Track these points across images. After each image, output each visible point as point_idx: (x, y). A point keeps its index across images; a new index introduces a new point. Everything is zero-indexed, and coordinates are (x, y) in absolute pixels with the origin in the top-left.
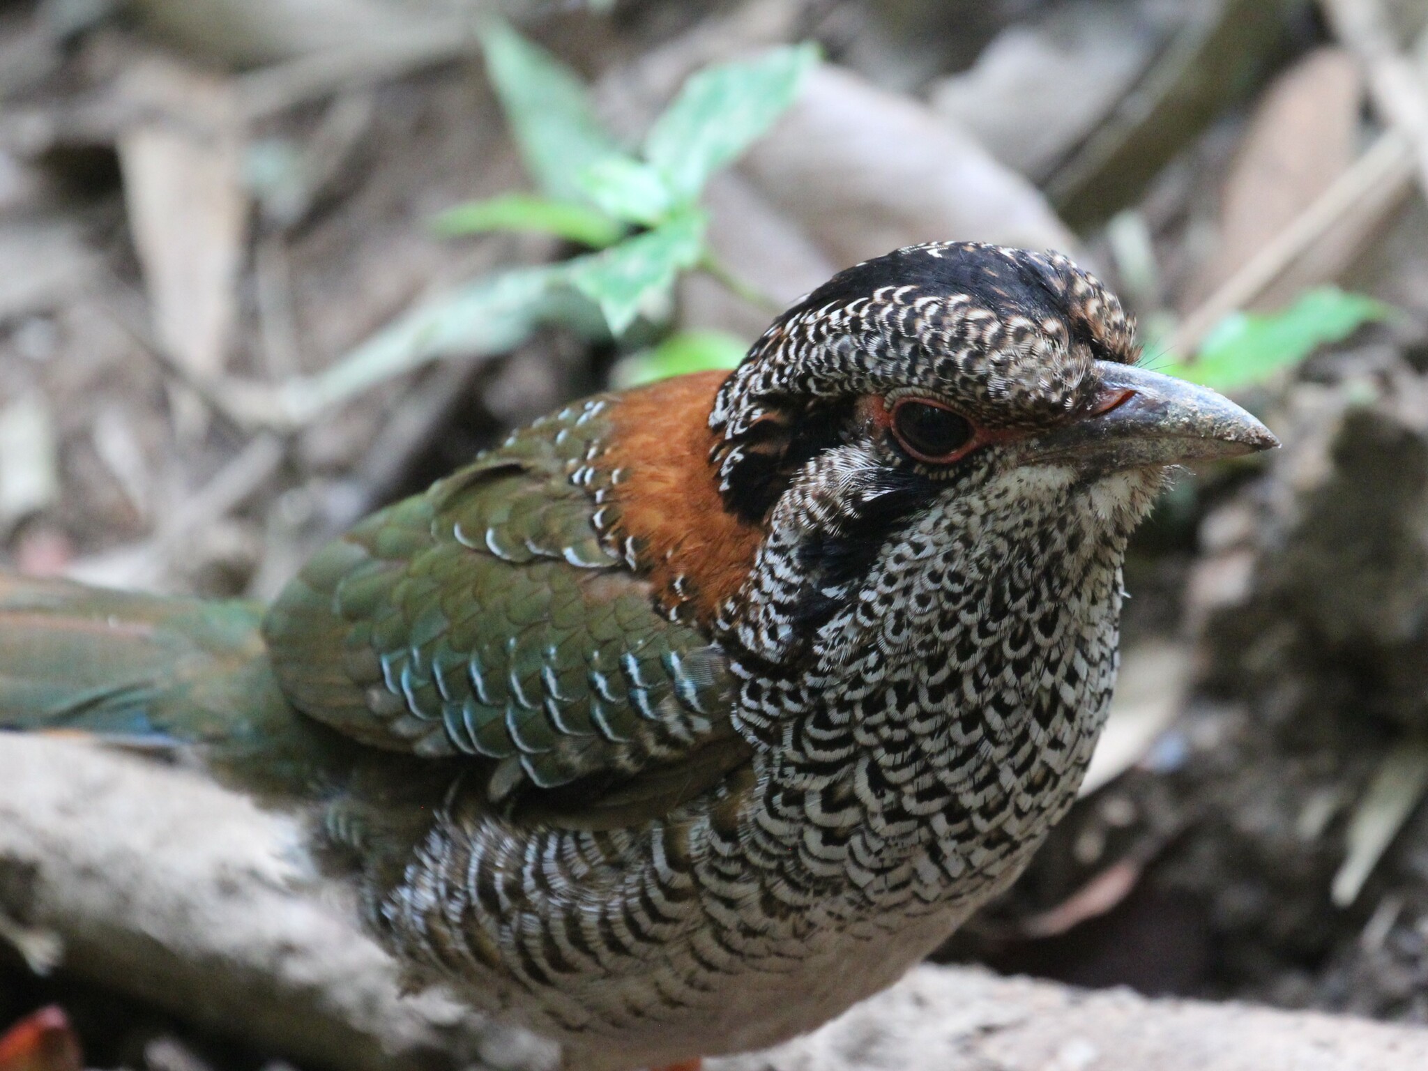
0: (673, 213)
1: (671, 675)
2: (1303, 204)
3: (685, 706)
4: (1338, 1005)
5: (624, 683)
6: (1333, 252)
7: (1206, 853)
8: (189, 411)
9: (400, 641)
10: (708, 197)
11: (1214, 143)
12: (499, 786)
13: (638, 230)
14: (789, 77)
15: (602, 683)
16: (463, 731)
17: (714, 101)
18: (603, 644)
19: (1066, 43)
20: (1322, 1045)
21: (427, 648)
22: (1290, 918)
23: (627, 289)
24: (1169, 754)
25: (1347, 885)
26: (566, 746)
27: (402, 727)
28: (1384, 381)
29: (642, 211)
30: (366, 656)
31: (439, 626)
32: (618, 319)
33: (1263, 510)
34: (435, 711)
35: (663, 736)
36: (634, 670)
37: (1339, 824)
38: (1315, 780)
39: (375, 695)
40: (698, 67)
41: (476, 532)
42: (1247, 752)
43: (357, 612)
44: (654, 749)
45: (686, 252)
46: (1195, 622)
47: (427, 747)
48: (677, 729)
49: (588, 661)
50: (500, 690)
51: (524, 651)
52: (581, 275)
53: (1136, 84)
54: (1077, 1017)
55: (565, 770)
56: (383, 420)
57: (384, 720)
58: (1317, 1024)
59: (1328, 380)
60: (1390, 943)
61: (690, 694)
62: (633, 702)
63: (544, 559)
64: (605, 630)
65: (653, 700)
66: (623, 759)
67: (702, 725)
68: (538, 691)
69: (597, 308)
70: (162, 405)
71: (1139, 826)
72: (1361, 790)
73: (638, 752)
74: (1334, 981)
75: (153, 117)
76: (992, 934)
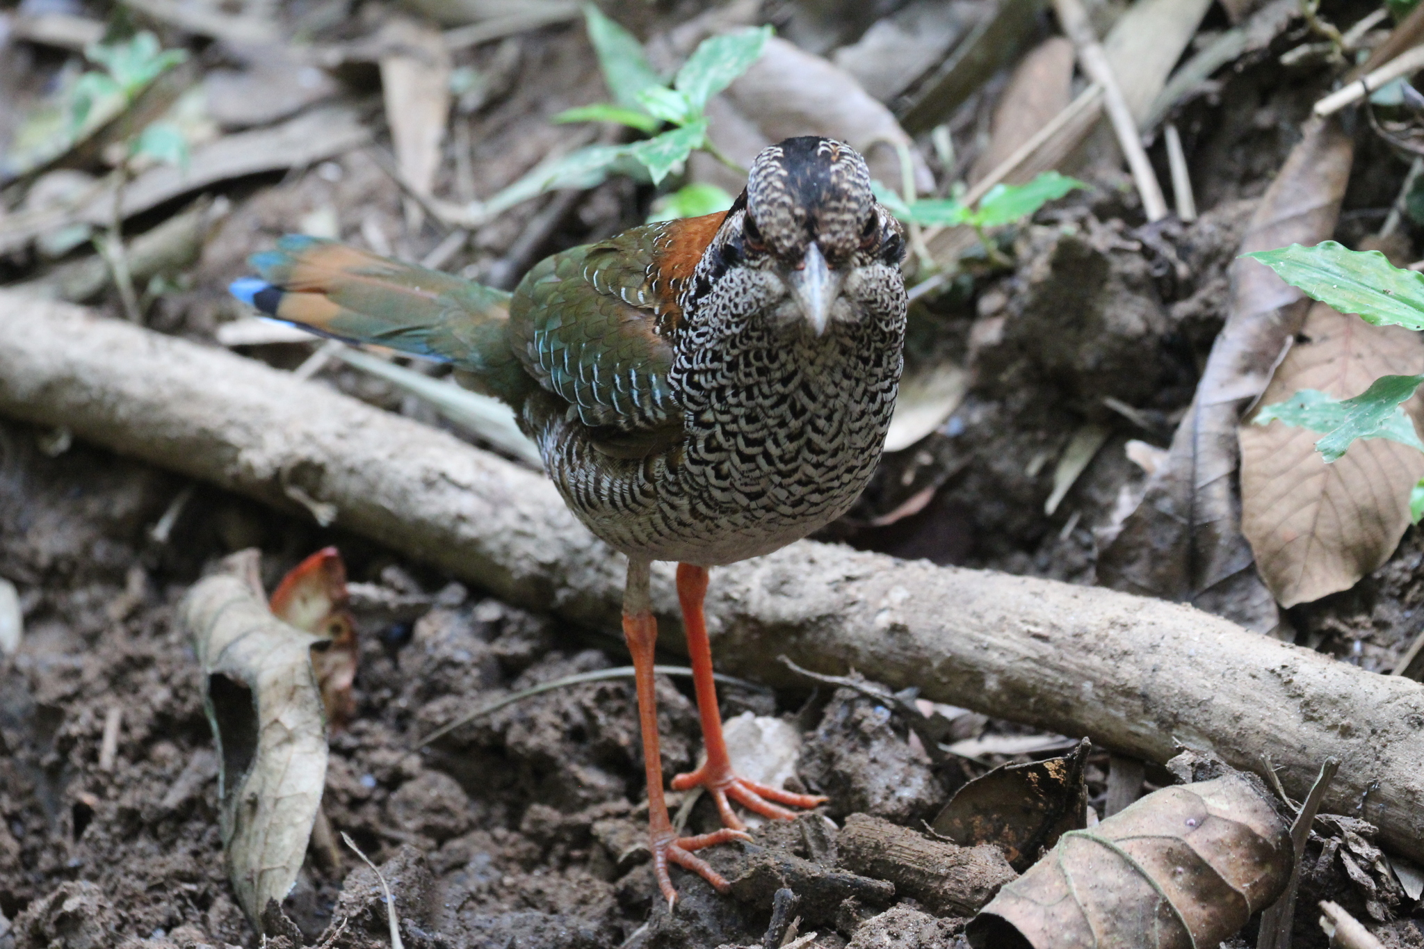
0: (689, 118)
1: (651, 386)
2: (1041, 124)
3: (654, 402)
4: (1044, 572)
5: (627, 384)
6: (1056, 151)
7: (973, 483)
8: (414, 215)
10: (709, 109)
11: (991, 87)
13: (668, 126)
14: (757, 44)
15: (618, 381)
16: (557, 383)
17: (715, 54)
18: (621, 360)
19: (910, 28)
20: (1035, 594)
21: (550, 334)
22: (1019, 522)
23: (663, 160)
24: (955, 427)
25: (1052, 505)
28: (1082, 223)
29: (673, 116)
31: (558, 324)
32: (658, 177)
33: (1012, 294)
34: (548, 367)
35: (643, 417)
36: (634, 378)
37: (1048, 470)
38: (1035, 445)
39: (530, 346)
40: (705, 36)
42: (999, 429)
44: (638, 423)
45: (697, 141)
46: (972, 356)
47: (544, 384)
48: (650, 413)
49: (613, 368)
50: (574, 369)
51: (588, 352)
52: (637, 150)
53: (949, 52)
54: (898, 574)
55: (596, 419)
57: (531, 361)
58: (1033, 582)
59: (1052, 223)
60: (1072, 536)
61: (659, 398)
62: (631, 395)
64: (624, 353)
65: (640, 396)
66: (622, 423)
67: (662, 415)
69: (646, 169)
70: (398, 210)
71: (937, 467)
72: (1062, 451)
73: (631, 421)
74: (1042, 558)
75: (398, 51)
76: (853, 525)
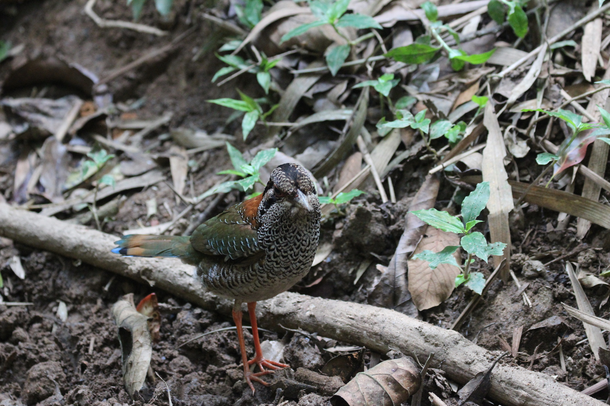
0: (254, 173)
1: (253, 241)
2: (353, 176)
3: (255, 246)
4: (353, 300)
5: (245, 243)
6: (357, 183)
7: (333, 276)
8: (178, 200)
9: (211, 238)
10: (260, 170)
11: (339, 166)
12: (226, 259)
13: (249, 175)
14: (274, 153)
15: (242, 243)
16: (221, 251)
17: (262, 155)
18: (242, 237)
19: (317, 149)
20: (350, 307)
21: (215, 238)
22: (346, 286)
23: (247, 185)
24: (328, 260)
25: (355, 282)
26: (236, 253)
27: (211, 251)
28: (364, 203)
29: (250, 173)
30: (206, 240)
31: (217, 235)
32: (245, 189)
33: (345, 223)
34: (216, 248)
35: (252, 251)
36: (247, 240)
37: (355, 272)
38: (351, 265)
39: (207, 246)
40: (260, 150)
41: (223, 220)
42: (341, 261)
43: (204, 234)
44: (250, 253)
45: (256, 179)
46: (333, 240)
47: (215, 253)
48: (254, 250)
49: (240, 239)
50: (226, 244)
51: (230, 238)
52: (240, 182)
53: (327, 156)
54: (312, 301)
55: (236, 256)
56: (208, 202)
57: (208, 250)
58: (350, 303)
59: (356, 203)
60: (361, 291)
61: (256, 244)
62: (247, 246)
63: (234, 223)
64: (243, 234)
65: (250, 245)
66: (245, 255)
67: (258, 249)
68: (232, 244)
69: (242, 187)
70: (174, 199)
71: (323, 271)
72: (358, 267)
73: (248, 253)
74: (353, 297)
75: (174, 155)
76: (300, 287)
